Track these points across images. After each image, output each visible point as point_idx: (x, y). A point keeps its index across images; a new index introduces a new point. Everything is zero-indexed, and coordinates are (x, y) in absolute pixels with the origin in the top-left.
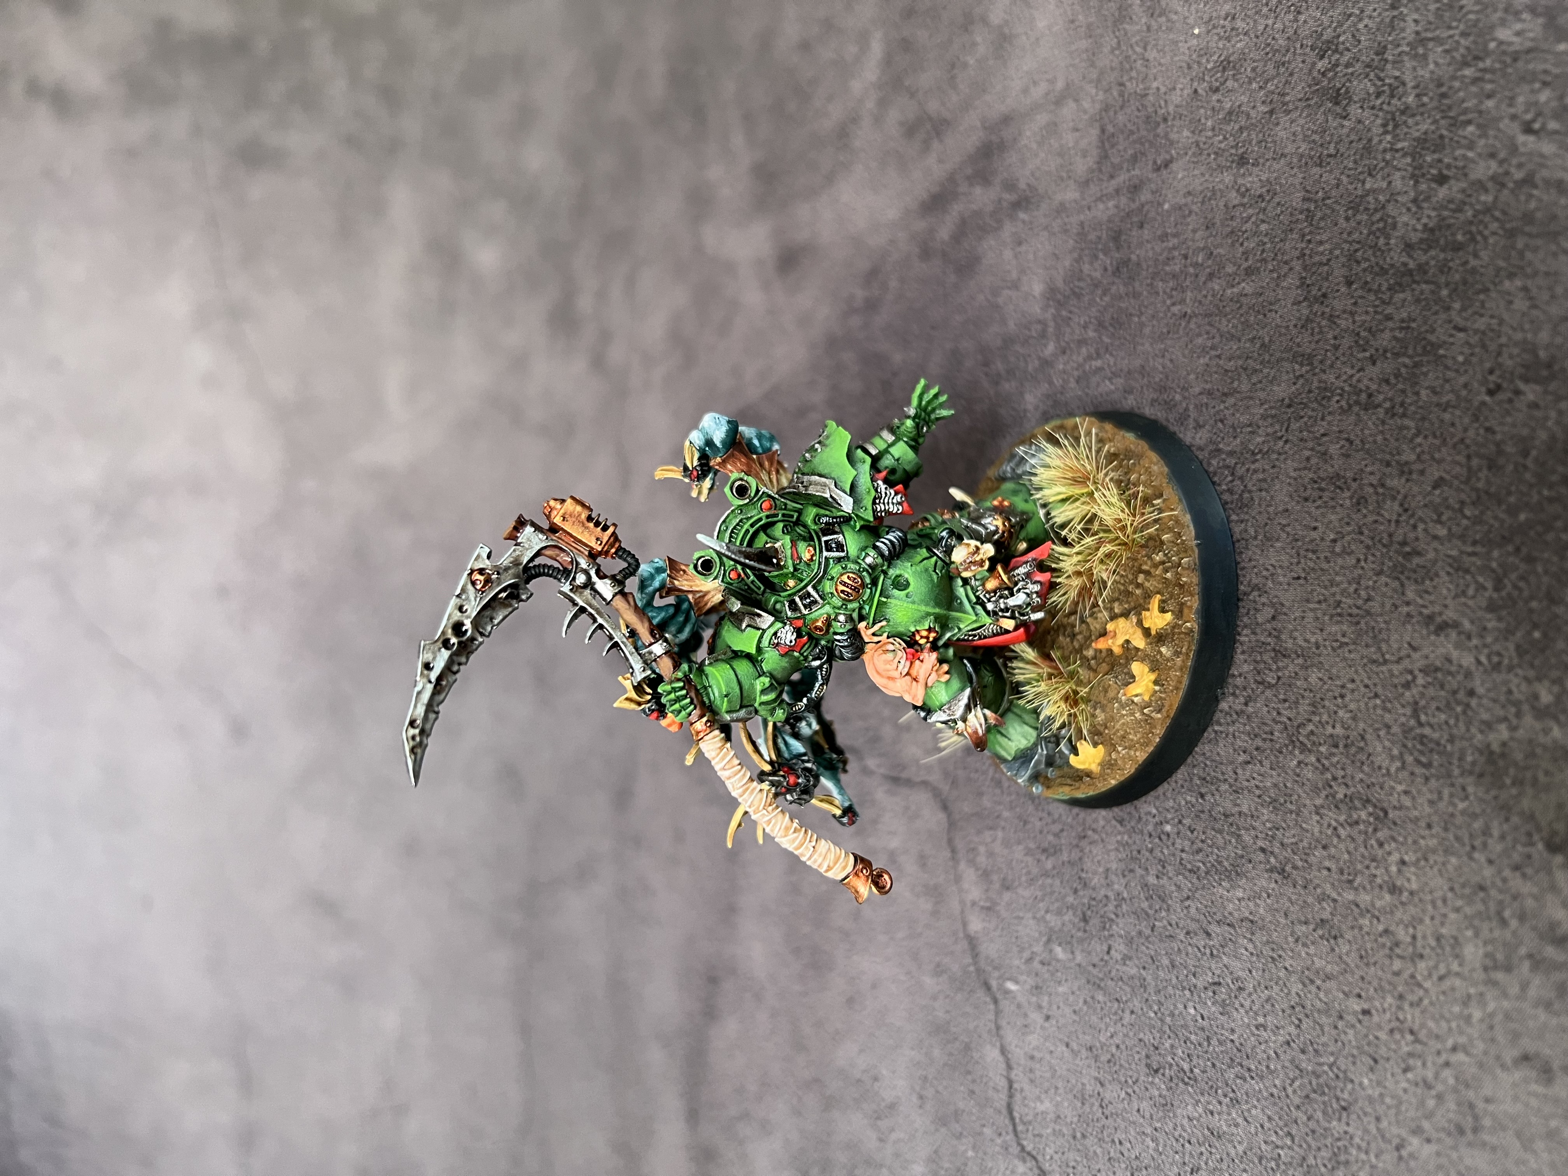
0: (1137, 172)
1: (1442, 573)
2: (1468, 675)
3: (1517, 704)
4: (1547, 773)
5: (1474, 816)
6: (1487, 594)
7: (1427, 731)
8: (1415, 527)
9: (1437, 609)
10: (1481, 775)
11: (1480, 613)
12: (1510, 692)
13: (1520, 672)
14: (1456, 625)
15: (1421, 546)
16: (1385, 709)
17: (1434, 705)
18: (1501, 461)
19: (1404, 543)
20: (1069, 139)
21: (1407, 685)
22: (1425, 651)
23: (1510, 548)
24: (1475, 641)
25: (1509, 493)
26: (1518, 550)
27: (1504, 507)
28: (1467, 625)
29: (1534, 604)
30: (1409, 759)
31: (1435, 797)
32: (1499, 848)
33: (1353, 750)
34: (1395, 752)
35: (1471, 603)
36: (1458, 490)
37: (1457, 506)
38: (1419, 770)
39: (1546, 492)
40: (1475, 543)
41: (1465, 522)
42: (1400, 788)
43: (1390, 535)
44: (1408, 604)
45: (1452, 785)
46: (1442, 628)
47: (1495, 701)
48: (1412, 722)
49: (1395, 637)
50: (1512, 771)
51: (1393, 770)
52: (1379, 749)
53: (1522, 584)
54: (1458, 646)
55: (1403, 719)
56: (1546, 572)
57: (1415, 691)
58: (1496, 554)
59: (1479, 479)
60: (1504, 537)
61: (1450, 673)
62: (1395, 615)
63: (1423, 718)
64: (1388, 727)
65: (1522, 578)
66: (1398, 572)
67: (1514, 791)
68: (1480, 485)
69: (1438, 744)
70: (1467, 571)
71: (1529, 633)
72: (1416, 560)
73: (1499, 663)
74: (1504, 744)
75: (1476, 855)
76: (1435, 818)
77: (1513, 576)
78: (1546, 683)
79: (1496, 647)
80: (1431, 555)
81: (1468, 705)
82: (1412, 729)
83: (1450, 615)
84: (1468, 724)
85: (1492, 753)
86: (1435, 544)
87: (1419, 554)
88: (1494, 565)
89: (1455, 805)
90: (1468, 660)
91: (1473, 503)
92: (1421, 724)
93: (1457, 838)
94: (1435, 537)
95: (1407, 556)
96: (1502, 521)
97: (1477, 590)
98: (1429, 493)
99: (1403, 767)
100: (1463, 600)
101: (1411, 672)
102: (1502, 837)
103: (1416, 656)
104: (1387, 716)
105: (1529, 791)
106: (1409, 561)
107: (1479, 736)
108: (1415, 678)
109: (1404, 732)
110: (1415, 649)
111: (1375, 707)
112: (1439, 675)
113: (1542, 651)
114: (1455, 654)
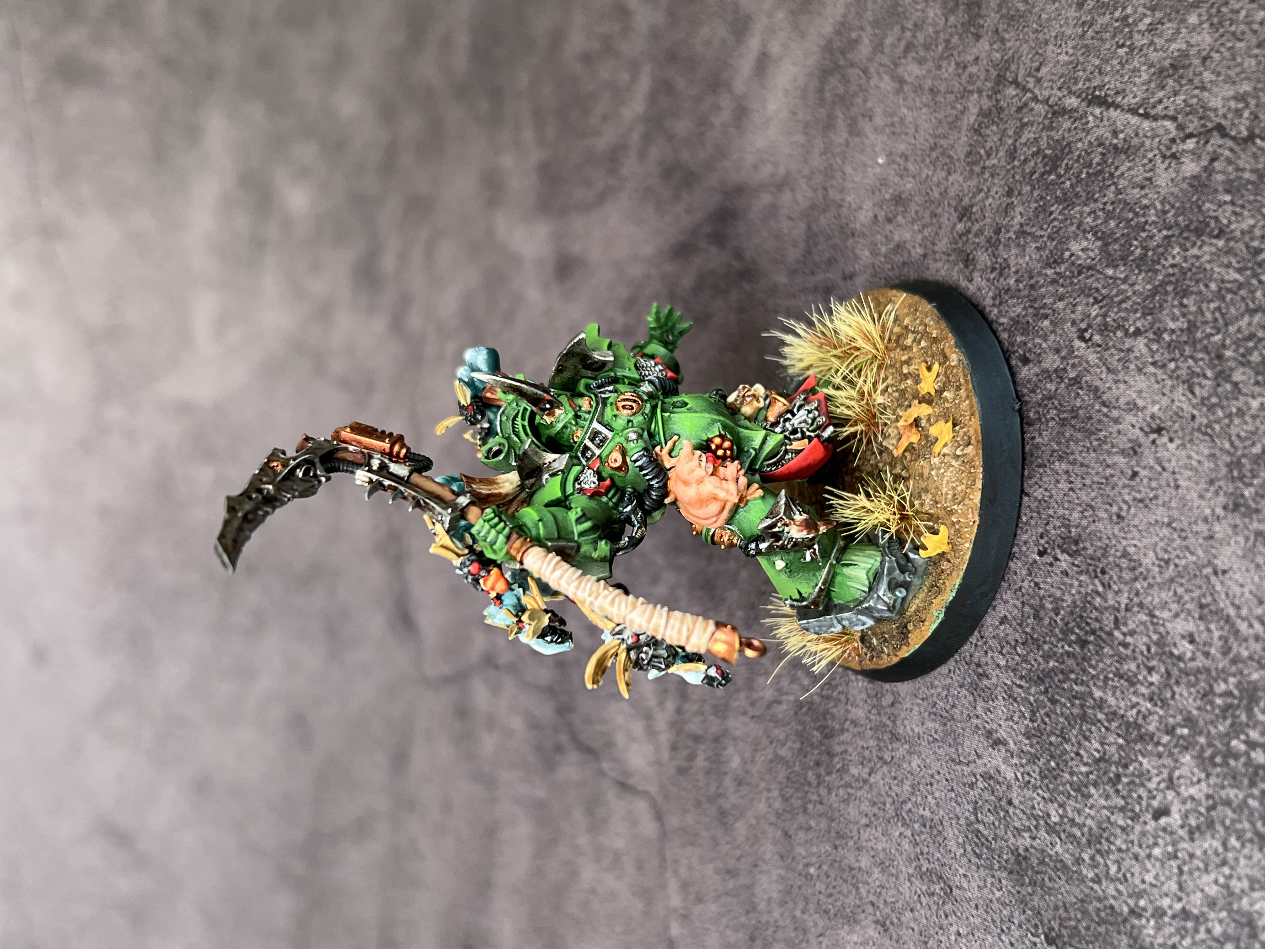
0: (830, 276)
1: (1000, 698)
2: (1009, 787)
3: (1036, 818)
4: (1050, 879)
5: (1004, 904)
6: (1026, 722)
7: (981, 827)
8: (986, 652)
9: (995, 726)
10: (1011, 872)
11: (1020, 737)
12: (1033, 807)
13: (1040, 792)
14: (1005, 743)
15: (990, 671)
16: (956, 802)
17: (987, 806)
18: (1042, 614)
19: (978, 665)
20: (785, 225)
21: (972, 786)
22: (985, 761)
23: (1042, 688)
24: (1015, 761)
25: (1045, 642)
26: (1046, 691)
27: (1041, 653)
28: (1012, 745)
29: (1053, 739)
30: (969, 848)
31: (981, 883)
32: (1017, 934)
33: (935, 832)
34: (961, 841)
35: (1015, 727)
36: (1015, 629)
37: (1013, 643)
38: (974, 860)
39: (1067, 648)
40: (1021, 678)
41: (1017, 658)
42: (961, 871)
43: (971, 656)
44: (977, 717)
45: (993, 876)
46: (998, 743)
47: (1024, 813)
48: (972, 818)
49: (967, 743)
50: (1030, 873)
51: (958, 854)
52: (951, 835)
53: (1047, 720)
54: (1005, 761)
55: (967, 814)
56: (1062, 714)
57: (977, 792)
58: (1033, 690)
59: (1028, 625)
60: (1039, 677)
61: (999, 783)
62: (968, 725)
63: (979, 815)
64: (958, 818)
65: (1047, 715)
66: (974, 688)
67: (1030, 890)
68: (1028, 630)
69: (987, 840)
70: (1015, 700)
71: (1049, 761)
72: (985, 682)
73: (1029, 782)
74: (1027, 850)
75: (1003, 937)
76: (981, 901)
77: (1042, 712)
78: (1056, 805)
79: (1028, 769)
80: (994, 680)
81: (1007, 812)
82: (972, 823)
83: (1002, 734)
84: (1007, 827)
85: (1019, 855)
86: (998, 672)
87: (988, 677)
88: (1032, 699)
89: (993, 893)
90: (1010, 775)
91: (1023, 644)
92: (978, 821)
93: (993, 920)
94: (998, 666)
95: (980, 675)
96: (1039, 664)
97: (1020, 717)
98: (997, 627)
99: (964, 854)
100: (1011, 723)
101: (975, 775)
102: (1020, 926)
103: (979, 762)
104: (958, 808)
105: (1039, 890)
106: (980, 679)
107: (1012, 840)
108: (977, 780)
109: (967, 825)
110: (979, 757)
111: (951, 799)
112: (992, 782)
113: (1055, 778)
114: (1003, 767)
